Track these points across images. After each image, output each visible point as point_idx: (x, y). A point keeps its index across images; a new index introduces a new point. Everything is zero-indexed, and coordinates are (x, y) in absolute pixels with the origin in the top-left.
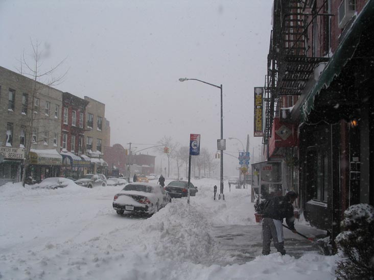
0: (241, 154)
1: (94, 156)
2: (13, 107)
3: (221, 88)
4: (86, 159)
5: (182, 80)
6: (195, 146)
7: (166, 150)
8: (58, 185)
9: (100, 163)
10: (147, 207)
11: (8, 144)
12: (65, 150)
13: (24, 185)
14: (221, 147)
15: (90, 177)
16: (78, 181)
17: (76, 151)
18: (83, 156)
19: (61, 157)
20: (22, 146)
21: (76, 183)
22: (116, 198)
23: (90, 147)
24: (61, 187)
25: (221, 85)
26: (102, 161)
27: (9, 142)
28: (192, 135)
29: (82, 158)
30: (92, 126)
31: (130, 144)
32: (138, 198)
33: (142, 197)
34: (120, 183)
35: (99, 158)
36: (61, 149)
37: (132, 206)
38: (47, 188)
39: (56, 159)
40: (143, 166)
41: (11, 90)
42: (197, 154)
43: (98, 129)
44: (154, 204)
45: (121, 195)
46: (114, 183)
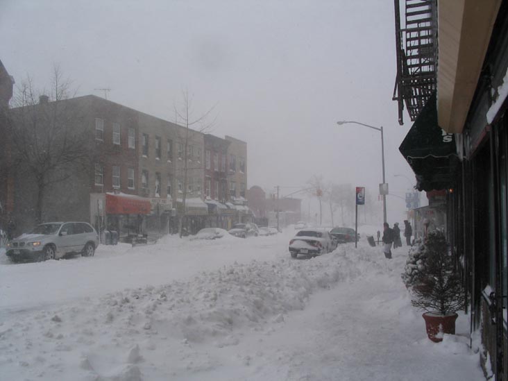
0: (408, 196)
1: (239, 203)
2: (159, 156)
3: (381, 130)
4: (231, 208)
5: (340, 123)
6: (360, 197)
7: (319, 193)
8: (215, 235)
9: (244, 211)
10: (319, 250)
11: (157, 195)
12: (208, 198)
13: (181, 237)
14: (384, 192)
15: (242, 227)
16: (231, 231)
17: (220, 198)
18: (229, 204)
19: (207, 206)
20: (169, 196)
21: (230, 233)
22: (291, 243)
23: (234, 193)
24: (219, 237)
25: (382, 127)
26: (246, 208)
27: (157, 192)
28: (357, 188)
29: (227, 206)
30: (234, 169)
31: (278, 187)
32: (312, 243)
33: (315, 241)
34: (272, 232)
35: (244, 205)
36: (205, 198)
37: (306, 249)
38: (206, 239)
39: (204, 209)
40: (287, 212)
41: (157, 138)
42: (362, 203)
43: (241, 172)
44: (325, 247)
45: (294, 240)
46: (266, 233)
